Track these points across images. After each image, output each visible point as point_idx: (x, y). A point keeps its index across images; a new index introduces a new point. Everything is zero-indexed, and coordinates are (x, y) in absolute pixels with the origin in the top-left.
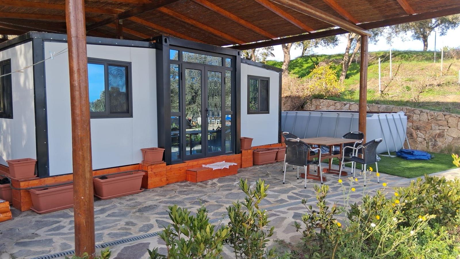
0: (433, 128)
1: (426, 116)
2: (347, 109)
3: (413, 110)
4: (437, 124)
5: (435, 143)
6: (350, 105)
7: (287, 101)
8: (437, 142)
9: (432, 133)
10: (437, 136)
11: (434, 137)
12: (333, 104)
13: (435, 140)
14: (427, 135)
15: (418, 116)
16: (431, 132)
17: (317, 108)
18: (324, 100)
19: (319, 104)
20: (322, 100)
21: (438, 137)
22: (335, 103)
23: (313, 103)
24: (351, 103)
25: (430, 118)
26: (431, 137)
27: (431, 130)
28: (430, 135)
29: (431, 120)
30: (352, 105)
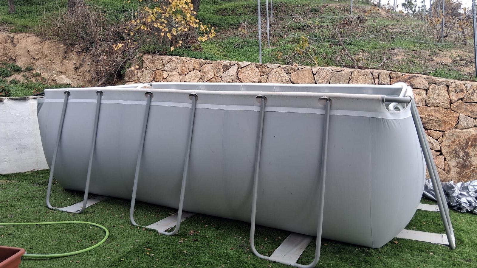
0: (462, 123)
1: (446, 93)
2: (232, 77)
3: (409, 78)
4: (471, 113)
5: (465, 161)
6: (240, 68)
7: (84, 61)
8: (471, 158)
9: (458, 137)
10: (469, 144)
11: (464, 146)
12: (196, 65)
13: (467, 154)
14: (446, 142)
15: (424, 92)
16: (456, 135)
17: (157, 77)
18: (173, 58)
19: (160, 66)
20: (166, 58)
21: (472, 145)
22: (201, 65)
23: (145, 66)
24: (240, 63)
25: (454, 97)
26: (455, 147)
27: (456, 128)
28: (453, 142)
29: (457, 104)
30: (244, 69)
